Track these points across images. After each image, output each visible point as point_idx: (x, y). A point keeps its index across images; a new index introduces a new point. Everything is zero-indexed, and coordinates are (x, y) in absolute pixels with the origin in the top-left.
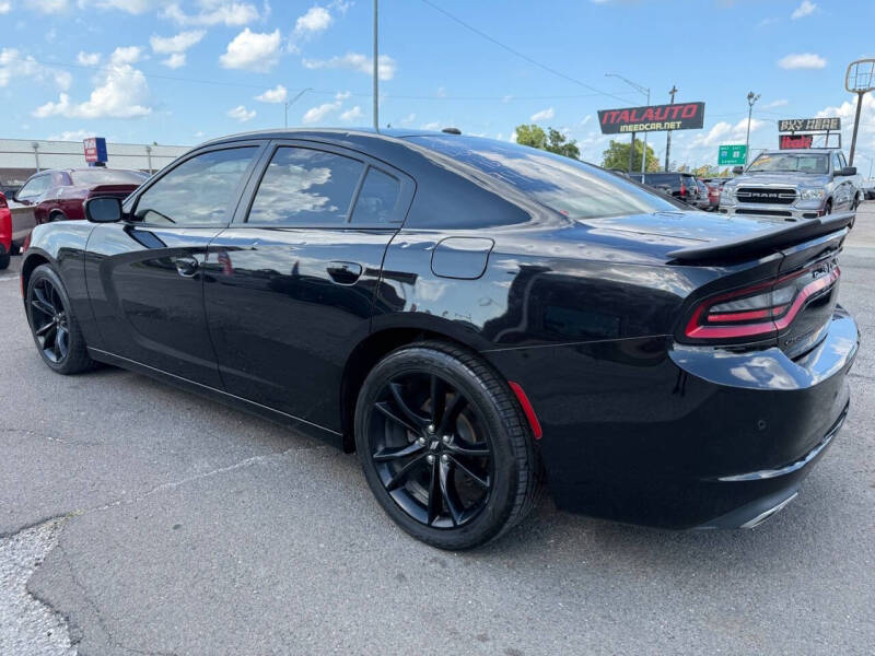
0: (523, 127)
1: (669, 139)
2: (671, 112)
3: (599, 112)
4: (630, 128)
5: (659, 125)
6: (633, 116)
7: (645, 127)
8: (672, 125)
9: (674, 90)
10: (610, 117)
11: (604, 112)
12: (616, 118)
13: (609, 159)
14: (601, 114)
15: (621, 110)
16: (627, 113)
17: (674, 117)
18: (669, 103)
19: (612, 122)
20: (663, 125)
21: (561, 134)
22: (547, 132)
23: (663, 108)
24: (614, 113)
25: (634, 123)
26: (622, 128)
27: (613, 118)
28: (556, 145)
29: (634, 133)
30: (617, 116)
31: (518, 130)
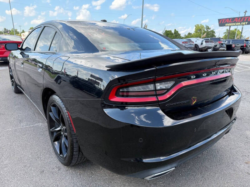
0: (197, 25)
1: (242, 28)
2: (244, 19)
3: (218, 20)
4: (229, 24)
5: (239, 23)
6: (230, 21)
7: (234, 24)
8: (244, 23)
9: (246, 12)
10: (222, 21)
11: (220, 19)
12: (224, 22)
13: (225, 35)
14: (219, 20)
15: (227, 19)
16: (228, 19)
17: (245, 21)
18: (244, 16)
19: (223, 23)
20: (241, 24)
21: (209, 27)
22: (205, 26)
23: (242, 18)
24: (224, 20)
25: (230, 23)
26: (226, 25)
27: (223, 21)
28: (208, 31)
29: (230, 26)
30: (225, 21)
31: (195, 26)
